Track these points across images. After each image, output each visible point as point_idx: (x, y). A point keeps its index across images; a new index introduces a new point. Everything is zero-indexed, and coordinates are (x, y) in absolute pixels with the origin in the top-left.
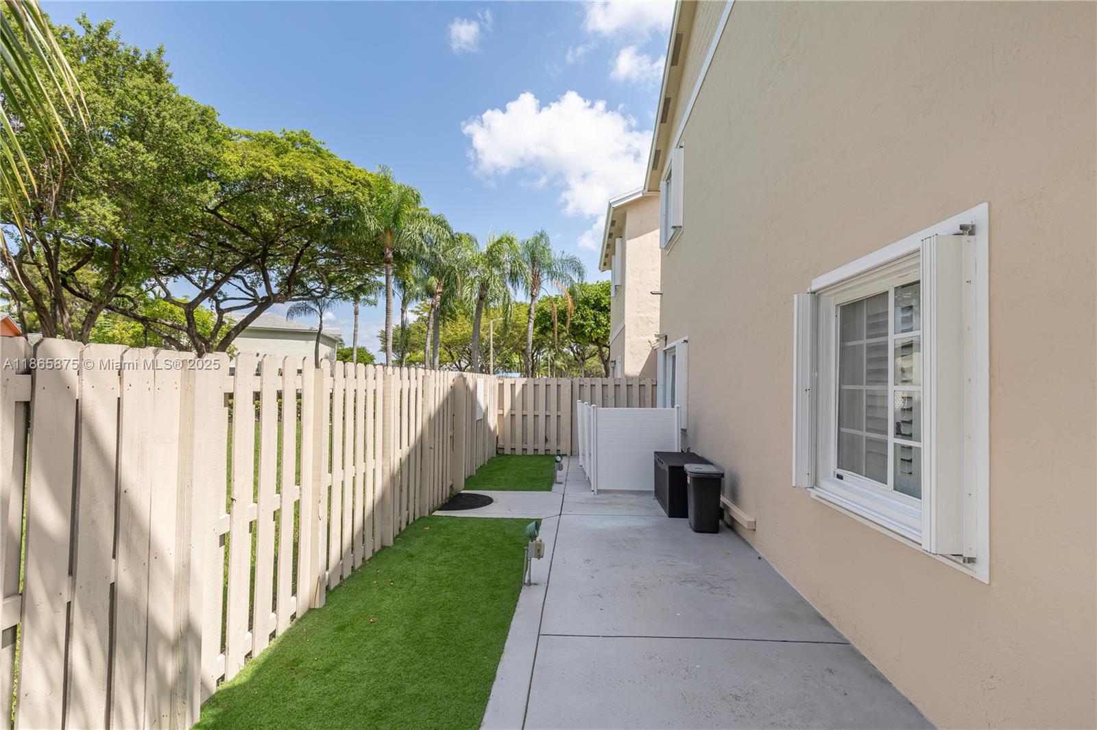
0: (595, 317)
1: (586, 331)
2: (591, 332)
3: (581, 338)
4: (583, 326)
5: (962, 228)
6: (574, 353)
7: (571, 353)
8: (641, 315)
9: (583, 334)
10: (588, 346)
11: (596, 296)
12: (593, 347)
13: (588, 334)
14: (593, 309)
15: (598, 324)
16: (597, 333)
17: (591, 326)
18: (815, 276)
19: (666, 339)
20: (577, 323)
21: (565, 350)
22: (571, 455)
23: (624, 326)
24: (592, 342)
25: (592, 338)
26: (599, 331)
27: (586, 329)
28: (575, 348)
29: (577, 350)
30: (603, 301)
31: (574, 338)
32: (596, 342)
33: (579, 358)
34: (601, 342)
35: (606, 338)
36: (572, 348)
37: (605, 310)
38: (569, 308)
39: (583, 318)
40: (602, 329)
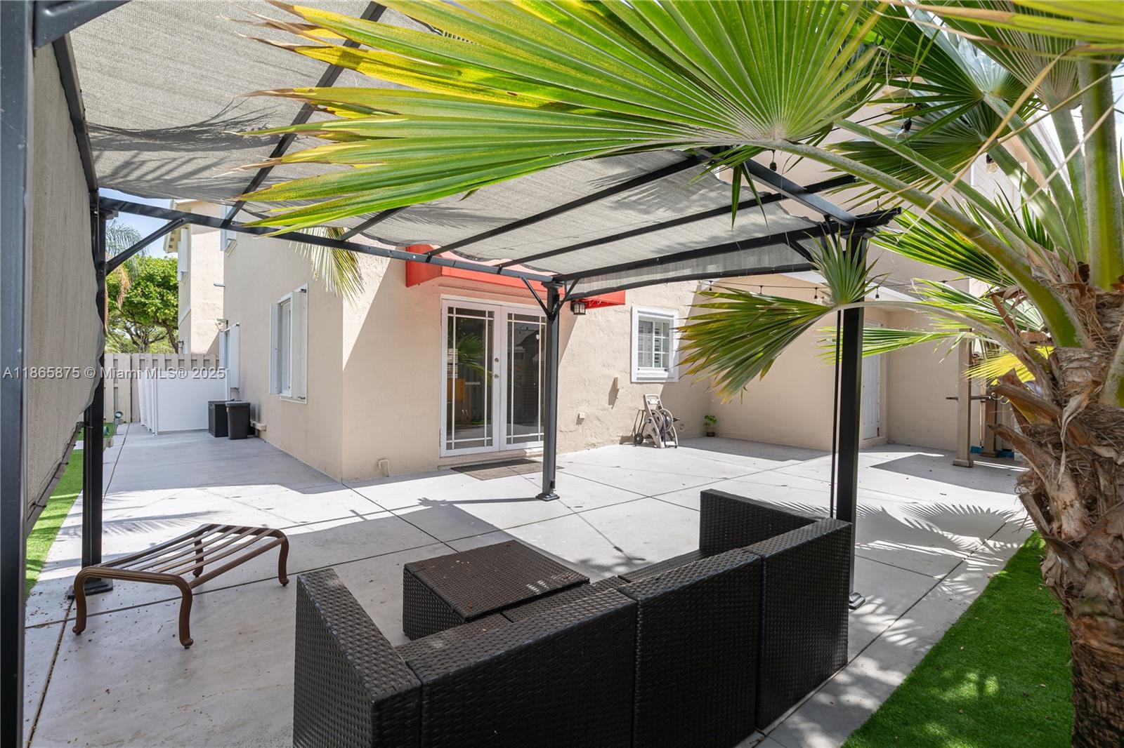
0: (162, 296)
1: (149, 310)
2: (157, 311)
3: (142, 319)
4: (145, 304)
5: (302, 290)
6: (131, 335)
7: (128, 336)
8: (207, 301)
9: (145, 314)
10: (153, 327)
11: (164, 272)
12: (159, 330)
13: (151, 314)
14: (159, 286)
15: (166, 304)
16: (165, 314)
17: (156, 306)
18: (282, 296)
19: (227, 323)
20: (136, 300)
21: (117, 331)
22: (131, 422)
23: (190, 310)
24: (158, 323)
25: (158, 319)
26: (167, 311)
27: (149, 308)
28: (133, 329)
29: (136, 331)
30: (172, 279)
31: (133, 318)
32: (164, 323)
33: (139, 341)
34: (170, 325)
35: (175, 319)
36: (128, 330)
37: (175, 288)
38: (123, 282)
39: (144, 295)
40: (172, 310)
